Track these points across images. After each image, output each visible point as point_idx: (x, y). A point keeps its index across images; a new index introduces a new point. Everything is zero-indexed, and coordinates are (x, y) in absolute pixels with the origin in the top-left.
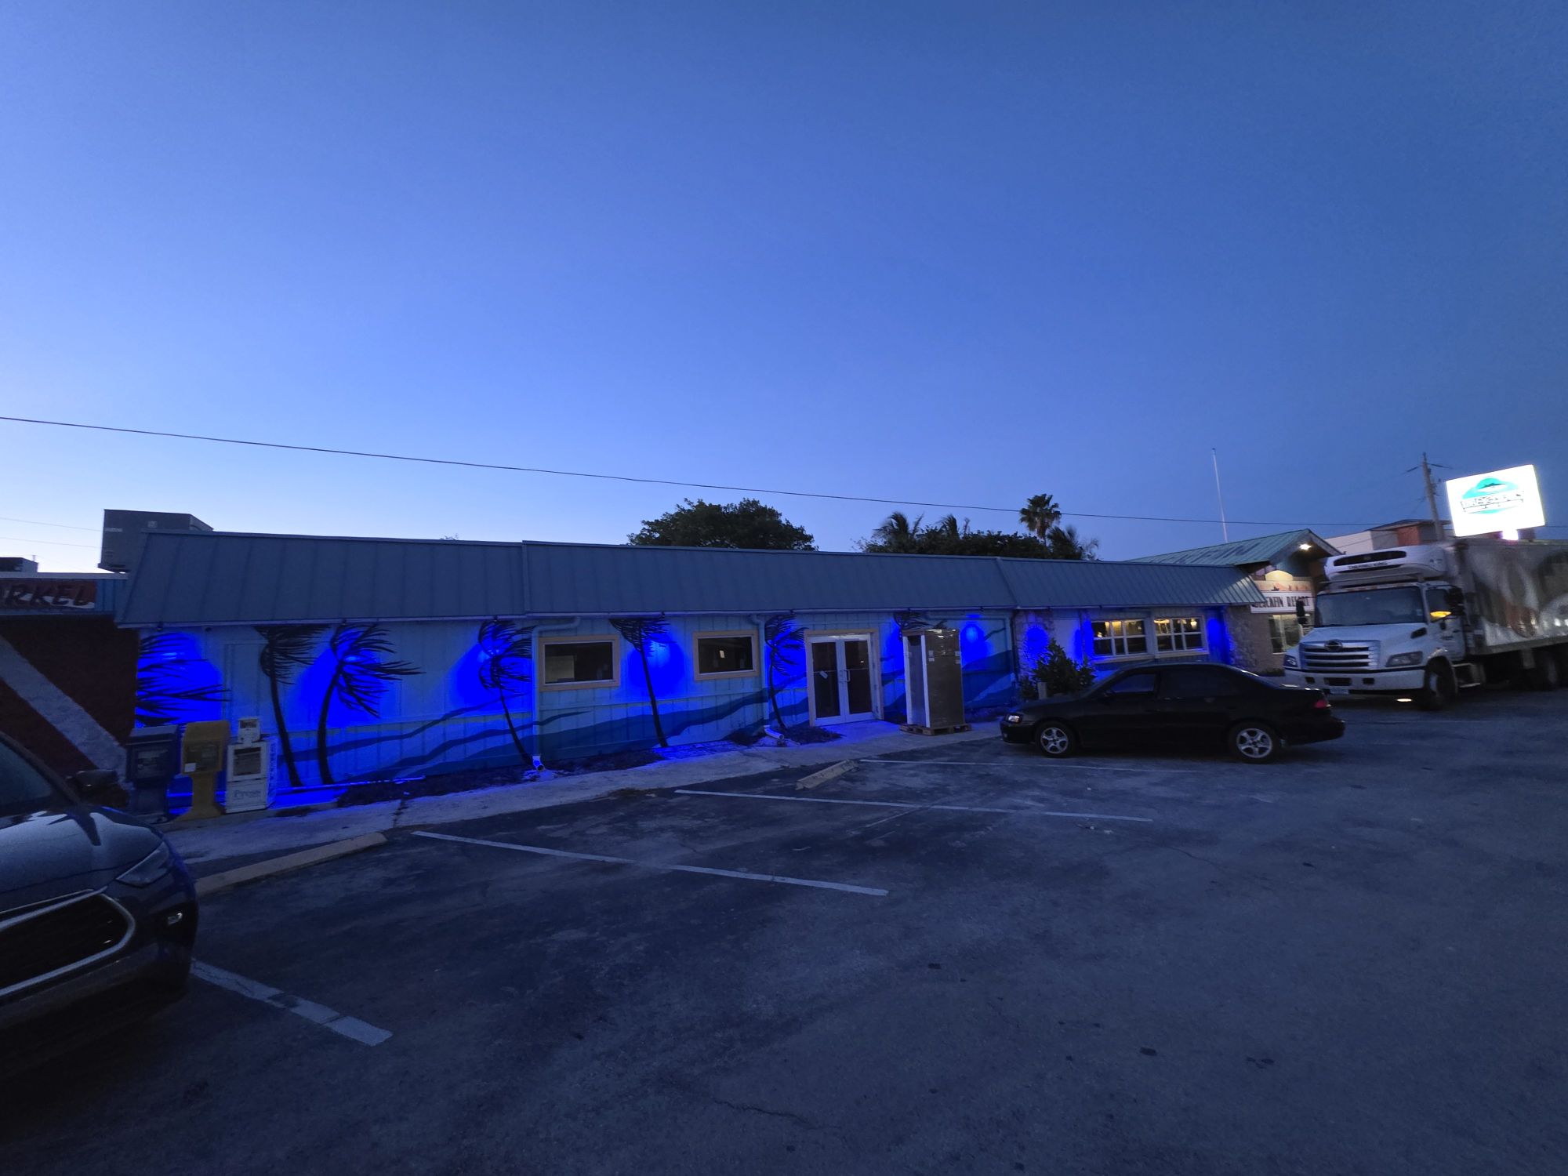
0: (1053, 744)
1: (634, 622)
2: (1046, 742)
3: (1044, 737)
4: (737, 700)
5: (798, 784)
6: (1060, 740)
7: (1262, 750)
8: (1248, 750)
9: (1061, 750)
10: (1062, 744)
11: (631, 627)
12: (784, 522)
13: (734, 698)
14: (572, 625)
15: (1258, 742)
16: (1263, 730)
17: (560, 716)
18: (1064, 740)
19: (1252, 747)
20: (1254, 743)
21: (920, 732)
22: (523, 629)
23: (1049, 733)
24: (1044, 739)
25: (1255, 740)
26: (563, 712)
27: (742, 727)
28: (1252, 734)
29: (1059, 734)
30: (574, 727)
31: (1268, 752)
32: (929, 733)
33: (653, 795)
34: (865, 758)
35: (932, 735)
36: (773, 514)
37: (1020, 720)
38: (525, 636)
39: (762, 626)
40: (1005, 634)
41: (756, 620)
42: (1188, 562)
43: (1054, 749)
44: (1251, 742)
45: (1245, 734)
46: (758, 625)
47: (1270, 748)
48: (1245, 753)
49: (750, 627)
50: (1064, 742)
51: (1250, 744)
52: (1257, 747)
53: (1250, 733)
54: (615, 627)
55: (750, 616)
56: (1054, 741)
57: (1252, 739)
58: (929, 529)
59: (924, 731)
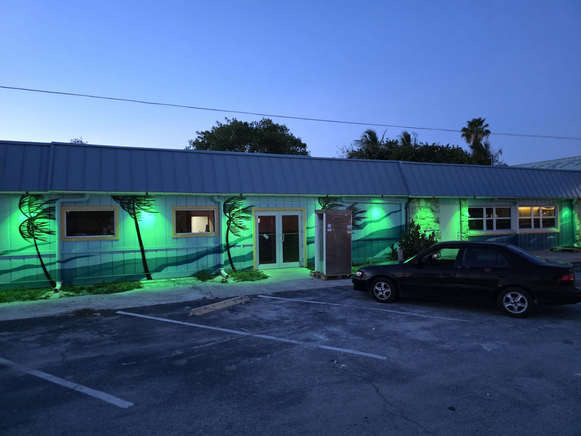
0: (381, 293)
1: (130, 198)
2: (377, 292)
3: (376, 288)
4: (202, 252)
5: (190, 312)
6: (386, 291)
7: (520, 308)
8: (511, 308)
9: (386, 298)
10: (387, 294)
11: (128, 201)
12: (290, 134)
13: (200, 250)
14: (83, 199)
15: (518, 302)
16: (522, 293)
17: (76, 258)
18: (389, 290)
19: (513, 305)
20: (515, 303)
21: (319, 277)
22: (50, 201)
23: (379, 286)
24: (376, 289)
25: (516, 301)
26: (78, 255)
27: (205, 268)
28: (515, 296)
29: (385, 287)
30: (87, 265)
31: (524, 310)
32: (324, 278)
33: (99, 314)
34: (263, 295)
35: (326, 280)
36: (283, 129)
37: (362, 276)
38: (52, 205)
39: (222, 204)
40: (401, 214)
41: (216, 199)
42: (558, 168)
43: (381, 296)
44: (513, 302)
45: (509, 296)
46: (219, 203)
47: (526, 307)
48: (508, 309)
49: (213, 204)
50: (389, 292)
51: (512, 303)
52: (516, 305)
53: (513, 296)
54: (115, 200)
55: (212, 196)
56: (382, 291)
57: (514, 300)
58: (388, 141)
59: (322, 277)
